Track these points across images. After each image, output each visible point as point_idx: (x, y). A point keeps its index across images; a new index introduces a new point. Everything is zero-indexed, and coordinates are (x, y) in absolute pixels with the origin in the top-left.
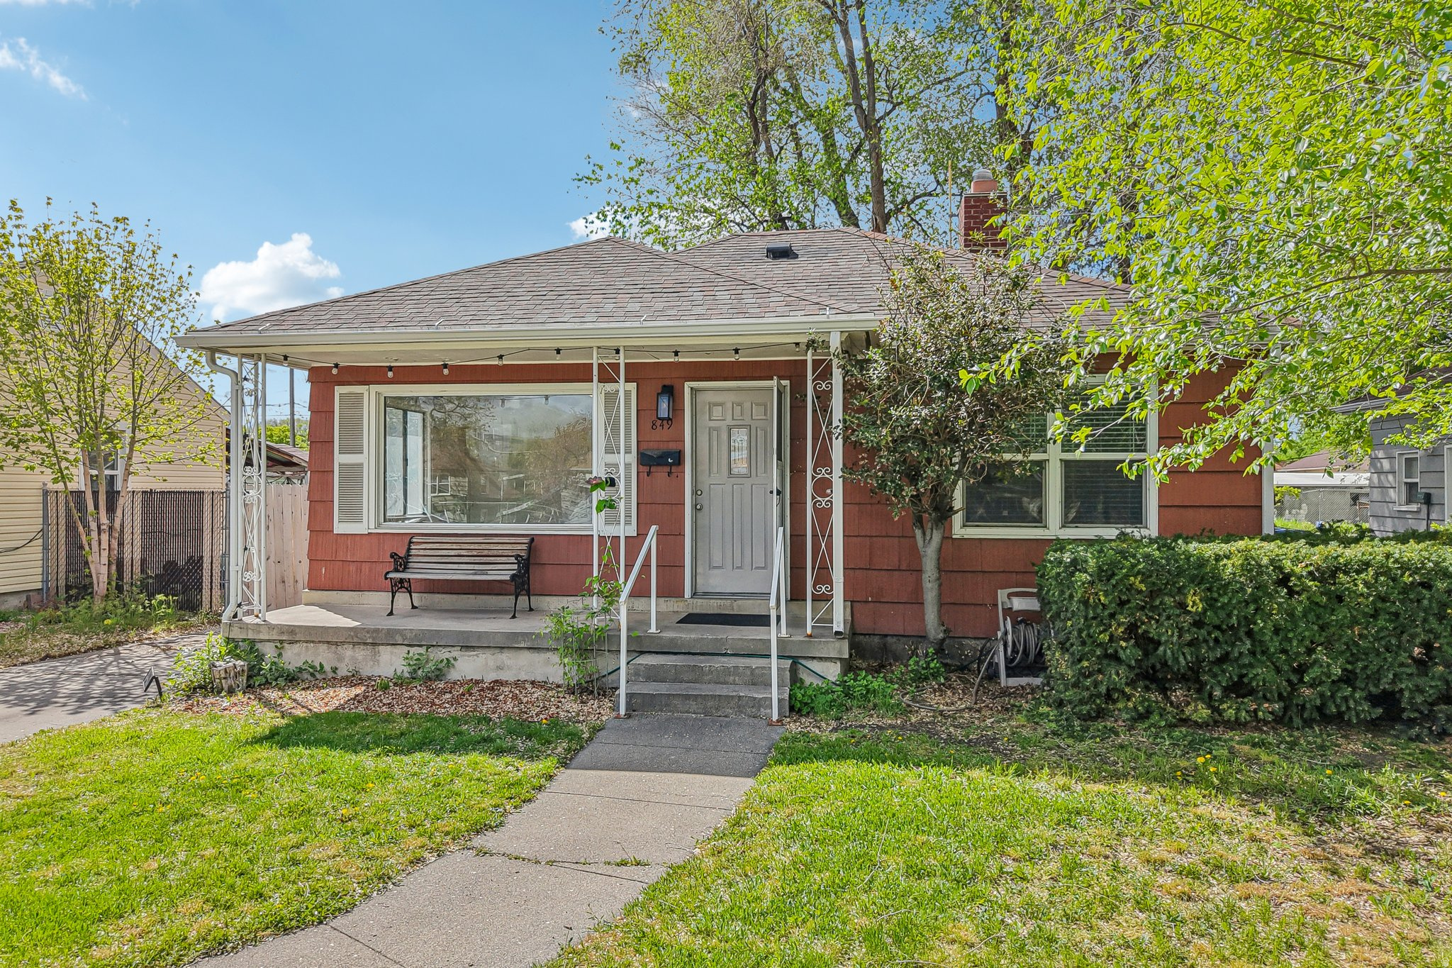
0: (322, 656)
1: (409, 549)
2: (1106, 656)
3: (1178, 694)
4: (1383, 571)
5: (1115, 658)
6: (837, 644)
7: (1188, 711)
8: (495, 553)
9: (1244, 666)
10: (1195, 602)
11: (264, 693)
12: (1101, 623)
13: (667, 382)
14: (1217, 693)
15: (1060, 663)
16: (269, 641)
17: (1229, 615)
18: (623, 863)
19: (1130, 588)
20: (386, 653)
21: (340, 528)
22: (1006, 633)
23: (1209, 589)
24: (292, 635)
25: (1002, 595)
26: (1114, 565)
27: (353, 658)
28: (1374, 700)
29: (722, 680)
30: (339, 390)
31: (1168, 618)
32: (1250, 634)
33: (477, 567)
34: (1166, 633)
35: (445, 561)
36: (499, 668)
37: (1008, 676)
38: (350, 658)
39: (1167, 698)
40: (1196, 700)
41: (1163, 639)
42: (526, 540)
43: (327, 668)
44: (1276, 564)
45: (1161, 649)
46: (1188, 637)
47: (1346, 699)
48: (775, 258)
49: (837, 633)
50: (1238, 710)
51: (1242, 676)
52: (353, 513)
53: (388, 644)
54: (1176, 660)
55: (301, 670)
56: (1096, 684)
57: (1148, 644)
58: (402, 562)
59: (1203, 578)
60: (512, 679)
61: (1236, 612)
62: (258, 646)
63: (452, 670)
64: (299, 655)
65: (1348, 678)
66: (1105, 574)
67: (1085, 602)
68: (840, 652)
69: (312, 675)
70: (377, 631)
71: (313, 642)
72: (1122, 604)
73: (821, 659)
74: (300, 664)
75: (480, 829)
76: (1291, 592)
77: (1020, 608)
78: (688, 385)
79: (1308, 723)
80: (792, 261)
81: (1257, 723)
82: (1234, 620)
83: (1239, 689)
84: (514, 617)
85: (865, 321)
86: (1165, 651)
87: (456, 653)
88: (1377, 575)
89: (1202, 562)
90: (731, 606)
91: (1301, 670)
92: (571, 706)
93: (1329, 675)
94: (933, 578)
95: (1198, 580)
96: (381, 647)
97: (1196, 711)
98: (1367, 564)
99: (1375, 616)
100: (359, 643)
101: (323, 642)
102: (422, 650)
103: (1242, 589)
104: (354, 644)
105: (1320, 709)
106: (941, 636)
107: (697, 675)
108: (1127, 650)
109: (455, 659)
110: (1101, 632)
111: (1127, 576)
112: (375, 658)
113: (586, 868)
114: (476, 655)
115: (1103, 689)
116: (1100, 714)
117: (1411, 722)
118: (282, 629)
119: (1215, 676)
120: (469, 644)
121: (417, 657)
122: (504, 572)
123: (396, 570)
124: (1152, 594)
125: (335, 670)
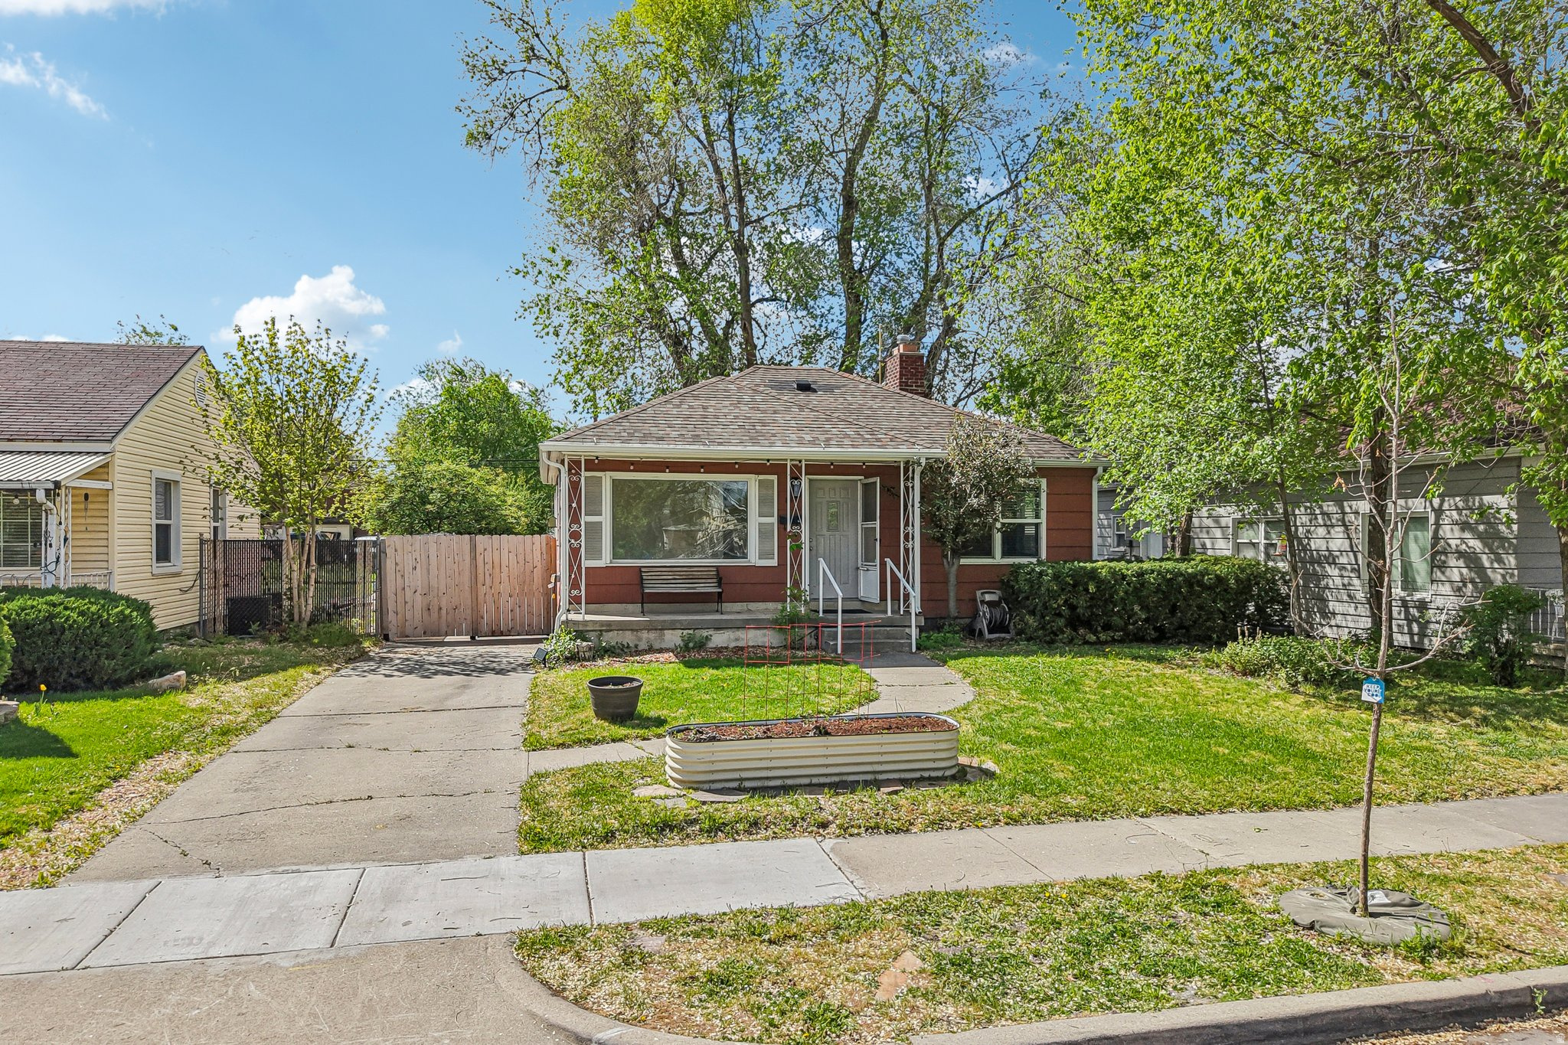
0: (628, 638)
1: (641, 576)
2: (1055, 614)
4: (1160, 573)
6: (919, 619)
7: (1087, 637)
8: (697, 577)
12: (1054, 599)
16: (592, 631)
17: (1105, 594)
18: (947, 684)
19: (1066, 583)
20: (669, 634)
21: (585, 563)
23: (1097, 583)
25: (978, 593)
27: (648, 639)
28: (1156, 629)
31: (1081, 596)
34: (1082, 602)
36: (737, 640)
37: (990, 632)
38: (646, 638)
40: (1089, 633)
42: (712, 569)
43: (631, 644)
48: (803, 391)
49: (919, 613)
51: (1108, 621)
52: (595, 552)
53: (671, 629)
54: (1084, 615)
55: (614, 647)
56: (1051, 627)
57: (1073, 608)
59: (1094, 579)
60: (745, 645)
61: (1107, 592)
63: (709, 642)
64: (611, 636)
65: (1147, 620)
67: (1047, 590)
68: (920, 622)
69: (621, 649)
71: (622, 630)
74: (613, 643)
77: (990, 599)
79: (1132, 640)
80: (816, 394)
81: (1113, 641)
83: (1107, 627)
85: (937, 452)
87: (711, 632)
94: (954, 587)
96: (666, 631)
97: (1090, 638)
99: (1157, 592)
100: (652, 629)
101: (627, 630)
102: (691, 632)
104: (649, 630)
106: (957, 614)
109: (707, 635)
114: (724, 633)
117: (1169, 638)
120: (719, 627)
121: (689, 635)
122: (711, 589)
124: (1076, 584)
125: (636, 646)
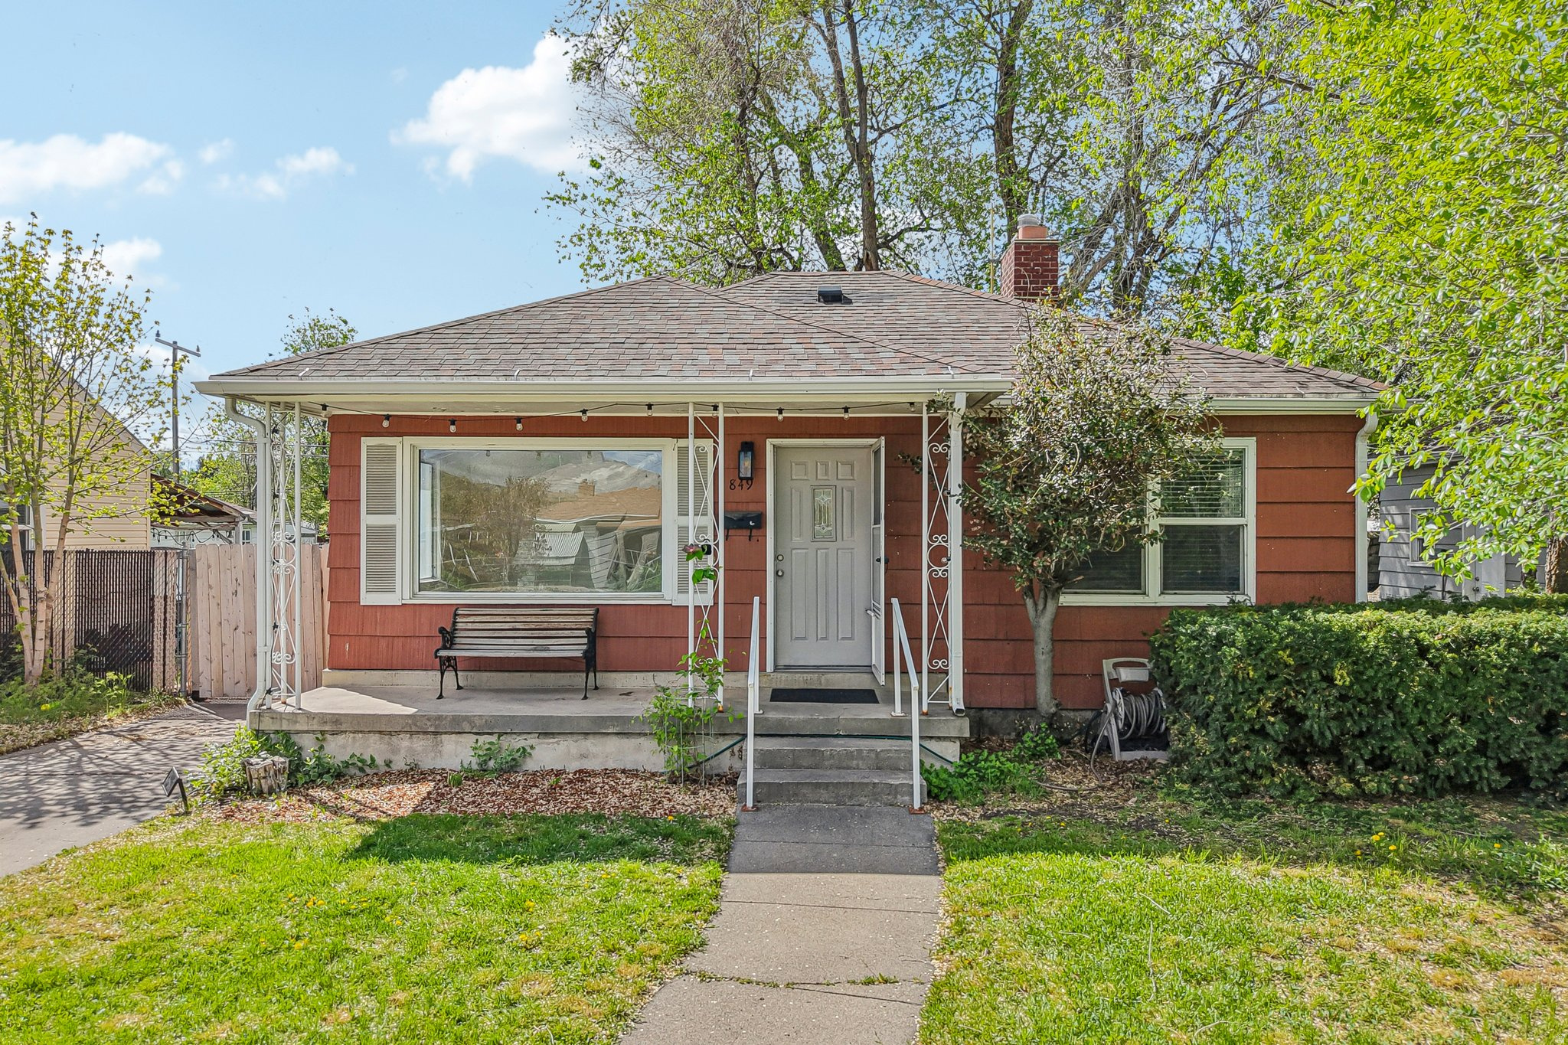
0: (373, 748)
1: (455, 623)
2: (1254, 731)
3: (1318, 768)
4: (1513, 641)
5: (1262, 733)
6: (958, 722)
7: (1332, 783)
8: (556, 625)
9: (1386, 738)
11: (311, 792)
12: (1249, 699)
13: (748, 439)
14: (1360, 766)
15: (1194, 738)
16: (307, 732)
17: (1375, 690)
18: (869, 982)
19: (1278, 662)
20: (449, 743)
21: (367, 599)
22: (1116, 705)
23: (1355, 663)
24: (337, 724)
25: (1107, 665)
26: (1262, 639)
27: (410, 749)
28: (1501, 767)
29: (844, 764)
30: (366, 442)
31: (1315, 692)
32: (1394, 708)
33: (536, 642)
35: (497, 635)
36: (583, 756)
37: (1123, 748)
38: (406, 750)
40: (1337, 774)
41: (1310, 713)
42: (591, 611)
43: (380, 761)
44: (1415, 636)
45: (1308, 723)
46: (1334, 711)
47: (1478, 768)
48: (826, 302)
49: (958, 711)
50: (1379, 782)
51: (1382, 748)
52: (384, 581)
53: (453, 733)
54: (1322, 734)
55: (347, 764)
56: (1243, 761)
58: (448, 638)
59: (1349, 652)
60: (598, 768)
61: (1381, 685)
62: (295, 738)
63: (528, 760)
64: (344, 747)
65: (1482, 748)
66: (1254, 648)
67: (1234, 678)
68: (961, 730)
69: (361, 770)
70: (439, 718)
71: (361, 732)
72: (1270, 678)
73: (939, 738)
74: (347, 758)
75: (687, 950)
76: (1432, 666)
77: (1129, 679)
78: (770, 443)
80: (847, 307)
81: (1397, 795)
82: (1378, 693)
83: (1380, 762)
84: (585, 698)
86: (1312, 726)
87: (532, 740)
89: (1347, 635)
90: (819, 679)
91: (1435, 741)
92: (682, 799)
93: (1464, 746)
94: (1047, 649)
95: (1343, 653)
96: (443, 736)
97: (1338, 784)
98: (1496, 637)
100: (418, 733)
101: (374, 732)
102: (494, 739)
103: (1387, 662)
104: (412, 733)
106: (1053, 709)
107: (817, 761)
108: (1276, 725)
109: (532, 747)
110: (1249, 708)
111: (1276, 650)
112: (437, 747)
113: (831, 988)
114: (558, 743)
115: (1250, 765)
116: (1247, 791)
117: (1538, 790)
118: (323, 718)
119: (1358, 749)
120: (547, 730)
121: (488, 746)
122: (575, 649)
123: (445, 648)
124: (1303, 665)
125: (388, 764)
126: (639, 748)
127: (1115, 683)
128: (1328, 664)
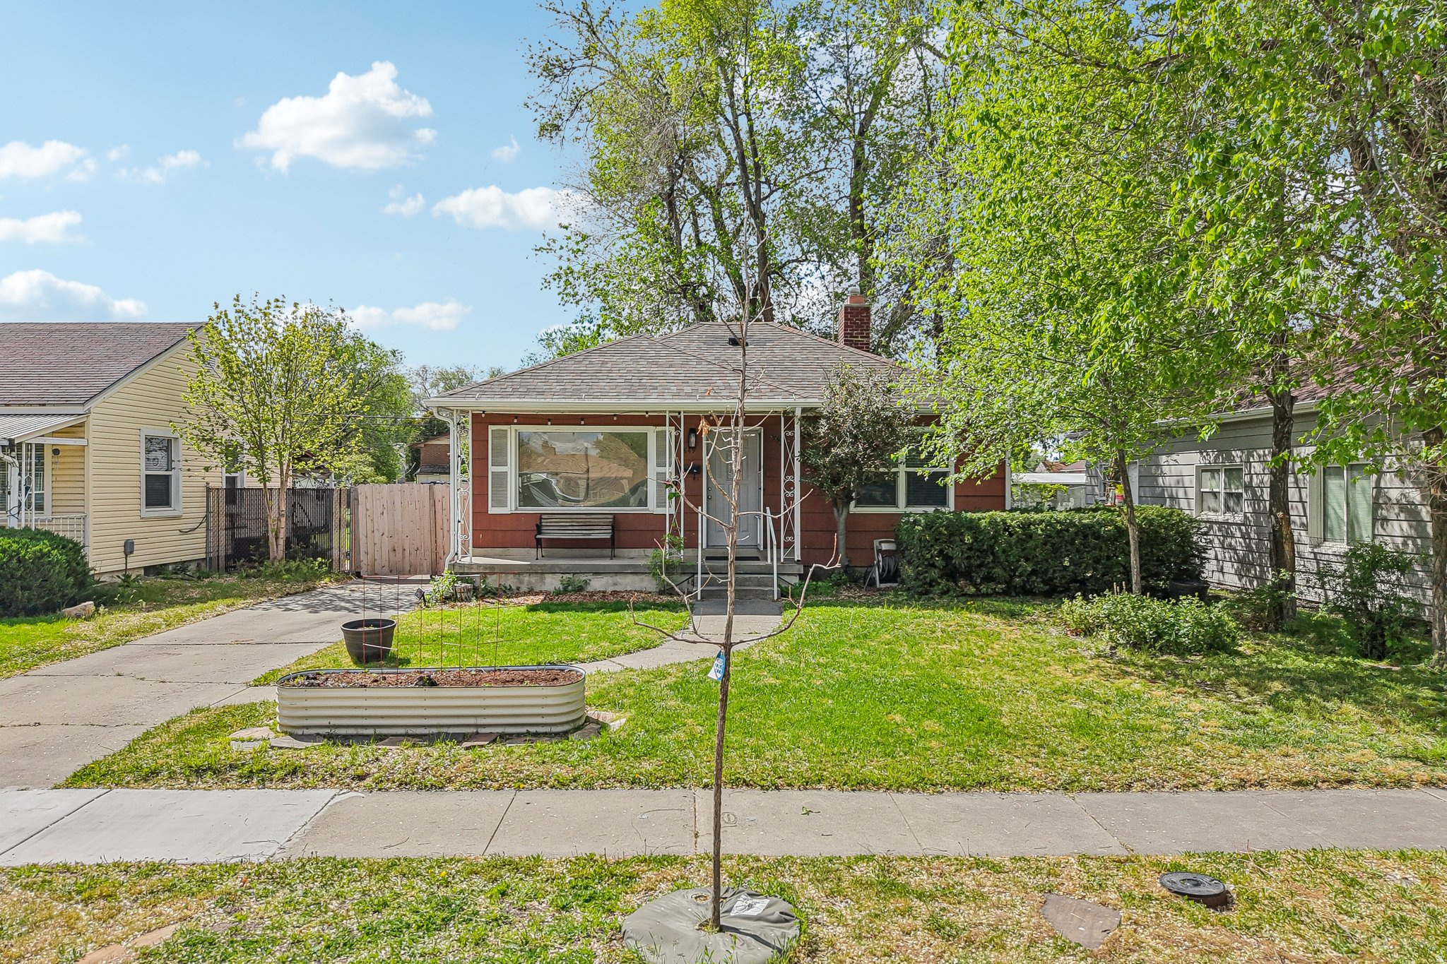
0: (510, 581)
1: (541, 522)
2: (930, 565)
3: (961, 583)
4: (1050, 524)
5: (933, 566)
6: (798, 566)
7: (966, 589)
8: (594, 523)
9: (990, 568)
10: (968, 539)
12: (927, 549)
13: (693, 427)
14: (979, 580)
15: (908, 571)
16: (477, 573)
17: (983, 545)
19: (941, 533)
20: (548, 578)
22: (879, 562)
23: (975, 533)
24: (492, 570)
25: (876, 542)
26: (933, 522)
27: (529, 582)
28: (1045, 582)
29: (743, 584)
30: (491, 428)
31: (957, 546)
32: (993, 554)
34: (956, 553)
36: (615, 584)
37: (881, 582)
38: (527, 581)
39: (957, 585)
40: (969, 585)
41: (955, 556)
42: (612, 517)
43: (514, 587)
44: (1004, 522)
45: (954, 561)
46: (965, 555)
47: (1033, 582)
48: (733, 344)
49: (799, 561)
50: (987, 588)
51: (989, 573)
52: (501, 501)
53: (551, 573)
54: (960, 565)
55: (499, 588)
56: (925, 578)
57: (948, 559)
59: (972, 528)
61: (986, 543)
62: (472, 575)
63: (589, 585)
64: (496, 580)
65: (1034, 572)
66: (928, 527)
67: (920, 540)
68: (799, 570)
69: (506, 590)
70: (545, 565)
71: (504, 573)
72: (937, 540)
74: (497, 585)
76: (1011, 535)
77: (886, 549)
79: (1017, 594)
82: (985, 547)
83: (988, 579)
84: (611, 559)
85: (813, 402)
87: (590, 576)
88: (1046, 526)
89: (971, 520)
91: (1014, 571)
92: (667, 599)
93: (1025, 571)
95: (970, 529)
96: (546, 575)
97: (969, 589)
98: (1043, 521)
99: (1045, 544)
100: (533, 573)
101: (511, 574)
102: (570, 576)
103: (989, 533)
104: (530, 574)
105: (1023, 587)
106: (847, 563)
108: (939, 561)
109: (590, 580)
110: (927, 554)
111: (938, 528)
112: (542, 581)
114: (602, 577)
115: (928, 580)
116: (927, 593)
118: (486, 567)
119: (977, 573)
120: (597, 573)
121: (568, 579)
122: (605, 535)
123: (537, 534)
124: (951, 535)
125: (518, 588)
126: (642, 580)
127: (880, 551)
128: (962, 534)
